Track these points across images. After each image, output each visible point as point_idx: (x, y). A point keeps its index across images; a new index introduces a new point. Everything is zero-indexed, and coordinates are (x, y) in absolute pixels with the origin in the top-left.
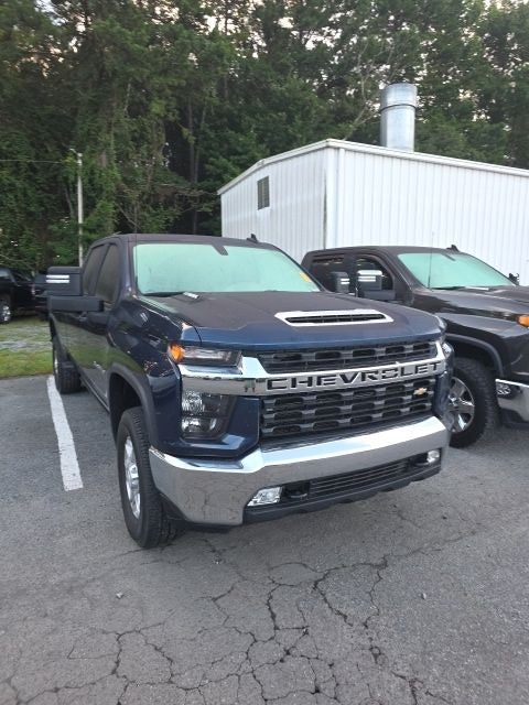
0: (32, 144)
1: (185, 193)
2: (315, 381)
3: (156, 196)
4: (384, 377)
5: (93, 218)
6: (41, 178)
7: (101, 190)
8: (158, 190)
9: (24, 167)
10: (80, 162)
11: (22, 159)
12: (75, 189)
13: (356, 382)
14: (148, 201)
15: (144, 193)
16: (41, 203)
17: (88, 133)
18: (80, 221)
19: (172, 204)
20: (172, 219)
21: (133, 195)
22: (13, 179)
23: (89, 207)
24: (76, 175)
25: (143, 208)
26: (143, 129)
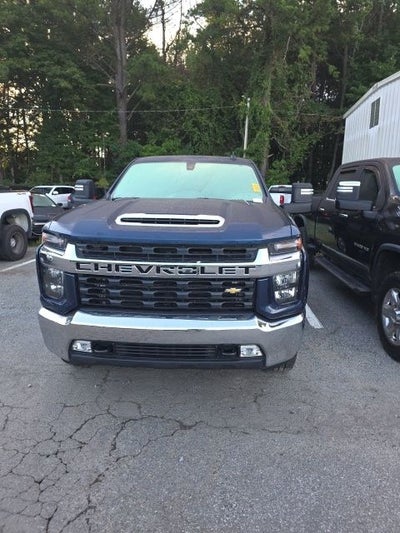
0: (223, 96)
1: (328, 120)
2: (113, 268)
3: (303, 124)
4: (180, 273)
5: (253, 145)
6: (226, 120)
7: (261, 124)
8: (306, 119)
9: (215, 112)
10: (248, 104)
11: (214, 107)
12: (244, 124)
13: (152, 273)
14: (296, 129)
15: (293, 123)
16: (224, 137)
17: (257, 82)
18: (245, 148)
19: (316, 129)
20: (315, 142)
21: (284, 125)
22: (208, 122)
23: (251, 136)
24: (245, 115)
25: (293, 135)
26: (297, 72)
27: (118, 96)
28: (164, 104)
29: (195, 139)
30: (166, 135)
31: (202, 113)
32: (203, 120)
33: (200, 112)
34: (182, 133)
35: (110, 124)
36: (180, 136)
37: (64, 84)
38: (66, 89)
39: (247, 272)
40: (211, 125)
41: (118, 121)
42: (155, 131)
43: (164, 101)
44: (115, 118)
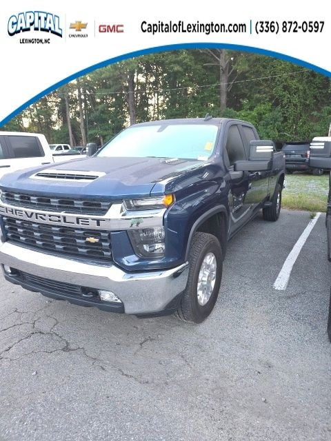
13: (34, 218)
27: (221, 72)
28: (258, 73)
29: (285, 102)
30: (258, 100)
31: (292, 77)
32: (294, 83)
33: (291, 76)
34: (272, 98)
35: (212, 96)
36: (271, 100)
37: (177, 68)
38: (178, 72)
39: (98, 224)
40: (301, 87)
41: (219, 93)
42: (250, 98)
43: (257, 71)
44: (218, 91)
